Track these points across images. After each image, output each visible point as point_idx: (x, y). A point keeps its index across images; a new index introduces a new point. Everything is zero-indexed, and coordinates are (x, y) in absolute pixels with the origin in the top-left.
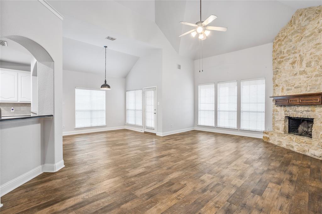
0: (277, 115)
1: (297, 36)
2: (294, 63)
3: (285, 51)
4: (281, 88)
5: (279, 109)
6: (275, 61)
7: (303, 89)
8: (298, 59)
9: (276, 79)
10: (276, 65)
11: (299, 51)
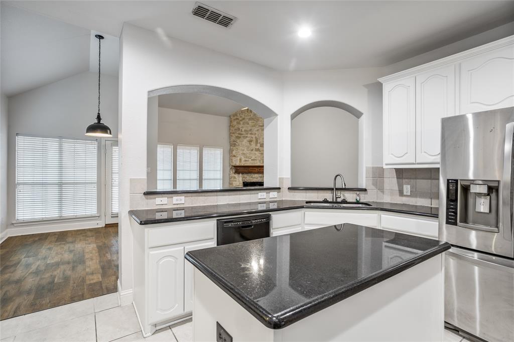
0: (235, 181)
1: (253, 123)
2: (250, 141)
3: (243, 130)
4: (239, 158)
5: (236, 176)
6: (233, 135)
7: (258, 161)
8: (254, 139)
9: (233, 151)
10: (233, 138)
11: (255, 134)
